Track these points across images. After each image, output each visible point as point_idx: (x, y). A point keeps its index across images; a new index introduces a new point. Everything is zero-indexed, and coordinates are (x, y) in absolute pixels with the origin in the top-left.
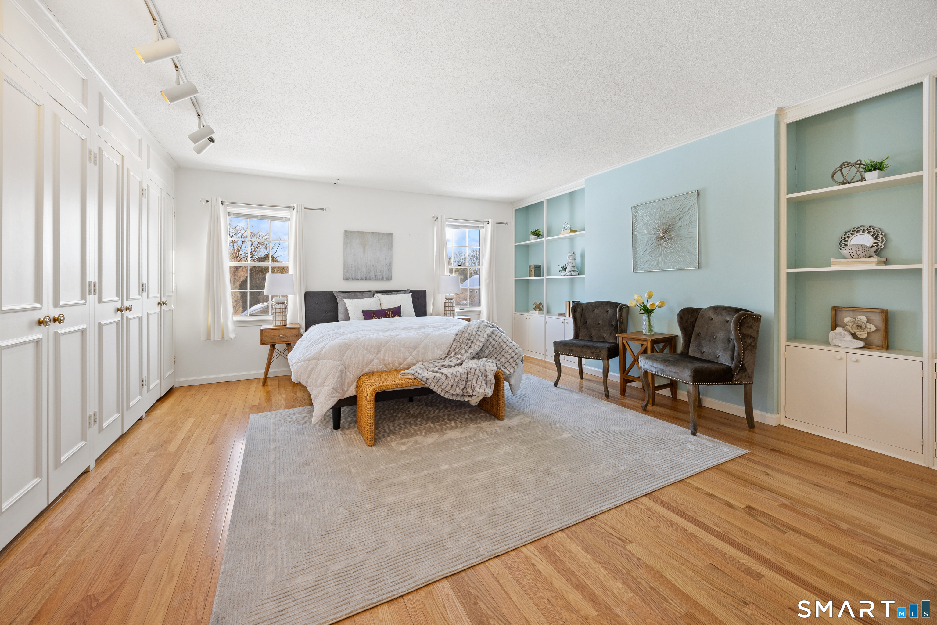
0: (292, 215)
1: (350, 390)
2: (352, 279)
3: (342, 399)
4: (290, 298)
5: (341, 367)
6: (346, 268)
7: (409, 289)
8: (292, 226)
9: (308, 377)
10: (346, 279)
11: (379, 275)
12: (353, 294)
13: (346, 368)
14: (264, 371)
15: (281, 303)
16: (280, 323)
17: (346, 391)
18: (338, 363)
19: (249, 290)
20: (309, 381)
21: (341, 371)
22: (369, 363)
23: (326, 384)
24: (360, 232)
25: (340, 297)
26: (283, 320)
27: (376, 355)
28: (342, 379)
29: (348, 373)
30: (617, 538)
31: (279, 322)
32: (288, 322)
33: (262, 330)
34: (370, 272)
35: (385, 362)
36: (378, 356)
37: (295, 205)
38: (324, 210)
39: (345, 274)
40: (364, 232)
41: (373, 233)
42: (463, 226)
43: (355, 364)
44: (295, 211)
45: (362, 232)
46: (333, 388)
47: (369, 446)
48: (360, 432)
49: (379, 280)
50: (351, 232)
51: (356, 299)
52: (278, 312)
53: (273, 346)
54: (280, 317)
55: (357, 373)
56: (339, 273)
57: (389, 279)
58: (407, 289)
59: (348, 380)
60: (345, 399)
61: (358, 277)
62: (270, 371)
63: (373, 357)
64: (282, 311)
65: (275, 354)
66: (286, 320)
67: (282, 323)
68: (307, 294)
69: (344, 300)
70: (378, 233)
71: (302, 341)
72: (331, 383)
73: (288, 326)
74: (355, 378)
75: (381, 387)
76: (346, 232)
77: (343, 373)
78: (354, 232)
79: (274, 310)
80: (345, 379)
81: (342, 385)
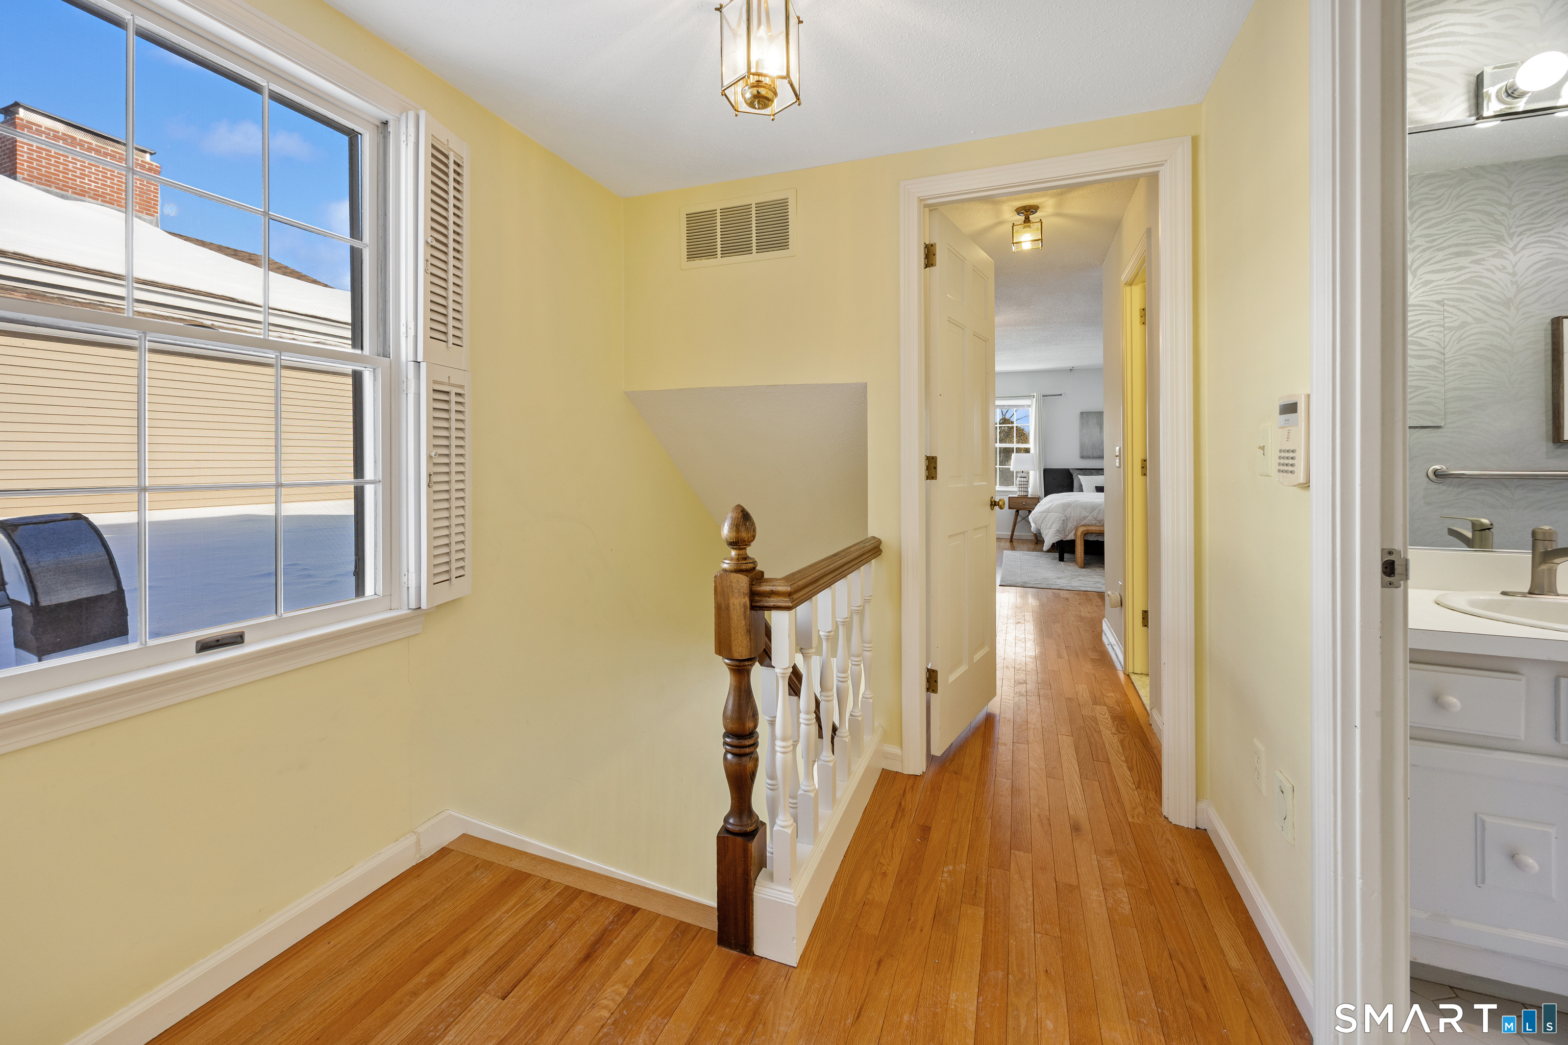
0: (1032, 402)
1: (1070, 535)
2: (1089, 457)
3: (1064, 540)
4: (1032, 473)
5: (1064, 518)
6: (1082, 447)
8: (1032, 413)
9: (1042, 524)
10: (1082, 457)
12: (1088, 471)
13: (1067, 520)
14: (1010, 533)
15: (1024, 477)
16: (1023, 494)
17: (1068, 535)
18: (1061, 515)
19: (998, 466)
20: (1042, 526)
21: (1063, 521)
22: (1085, 518)
23: (1052, 527)
25: (1075, 474)
26: (1025, 491)
27: (1091, 513)
28: (1064, 526)
29: (1068, 523)
31: (1023, 492)
32: (1030, 493)
33: (1009, 498)
35: (1098, 518)
36: (1092, 514)
37: (1035, 394)
38: (1061, 395)
39: (1081, 452)
43: (1074, 517)
44: (1035, 399)
45: (1099, 412)
46: (1057, 530)
47: (1080, 568)
48: (1077, 563)
50: (1086, 413)
51: (1091, 475)
52: (1022, 485)
53: (1017, 511)
54: (1023, 489)
55: (1075, 524)
56: (1076, 452)
59: (1069, 528)
60: (1067, 541)
61: (1095, 456)
62: (1014, 534)
63: (1088, 514)
64: (1025, 485)
65: (1019, 519)
66: (1028, 492)
67: (1024, 494)
68: (1046, 471)
69: (1079, 476)
71: (1040, 505)
72: (1056, 527)
73: (1029, 496)
74: (1074, 527)
75: (1088, 530)
76: (1082, 413)
77: (1065, 522)
78: (1090, 413)
79: (1018, 483)
80: (1067, 527)
81: (1064, 530)
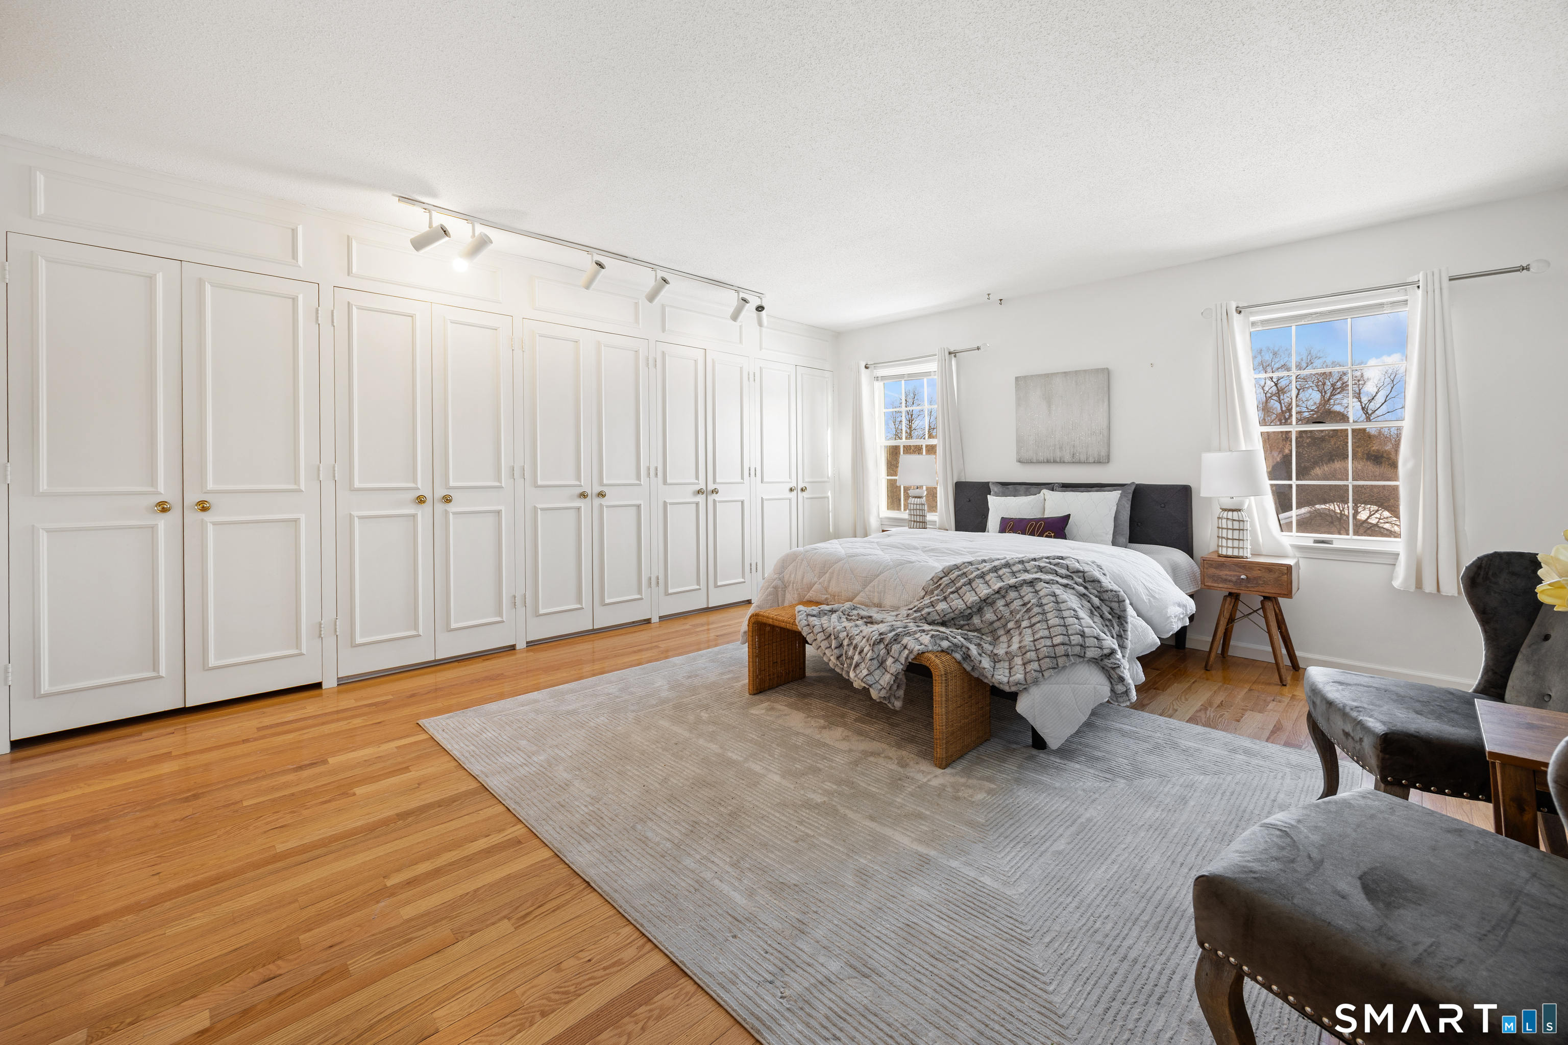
2: (1030, 464)
6: (1020, 442)
7: (1133, 483)
10: (1021, 462)
11: (1080, 453)
12: (1016, 488)
15: (918, 497)
24: (1042, 375)
30: (532, 912)
34: (1061, 448)
38: (979, 349)
39: (1020, 453)
40: (1048, 374)
41: (1066, 374)
42: (1311, 314)
45: (1045, 375)
49: (1080, 462)
50: (1025, 378)
52: (915, 510)
54: (916, 517)
56: (1010, 450)
57: (1104, 460)
58: (1129, 482)
61: (1041, 458)
68: (958, 485)
69: (990, 497)
70: (1076, 372)
76: (1018, 378)
78: (1032, 376)
79: (910, 507)
